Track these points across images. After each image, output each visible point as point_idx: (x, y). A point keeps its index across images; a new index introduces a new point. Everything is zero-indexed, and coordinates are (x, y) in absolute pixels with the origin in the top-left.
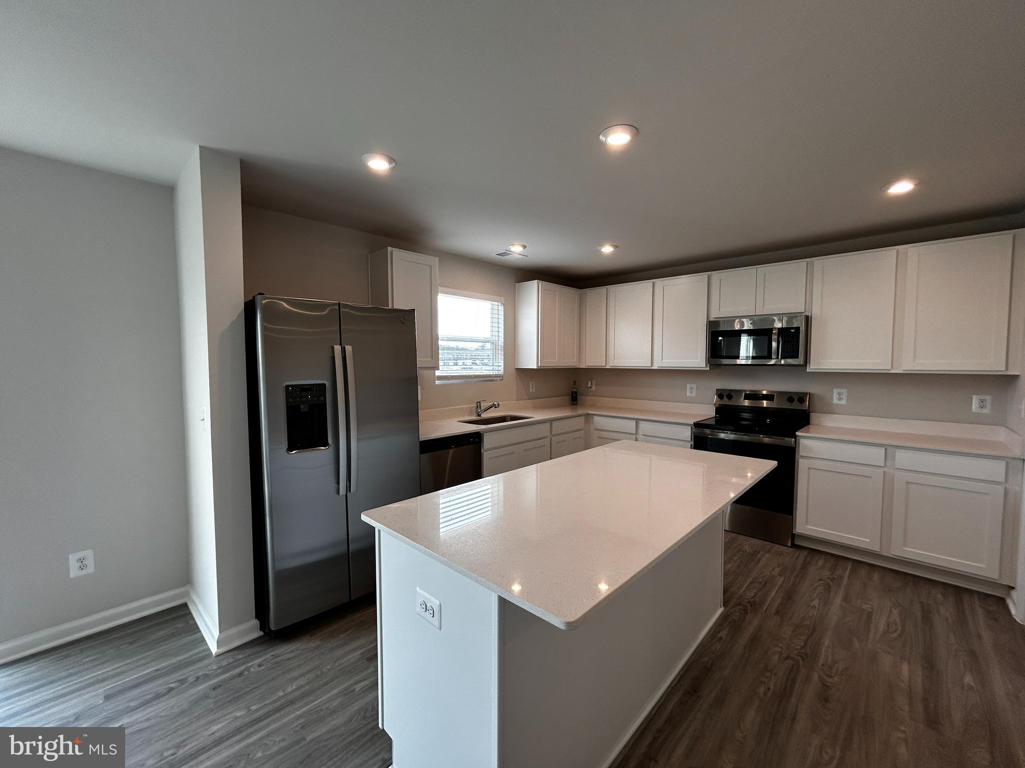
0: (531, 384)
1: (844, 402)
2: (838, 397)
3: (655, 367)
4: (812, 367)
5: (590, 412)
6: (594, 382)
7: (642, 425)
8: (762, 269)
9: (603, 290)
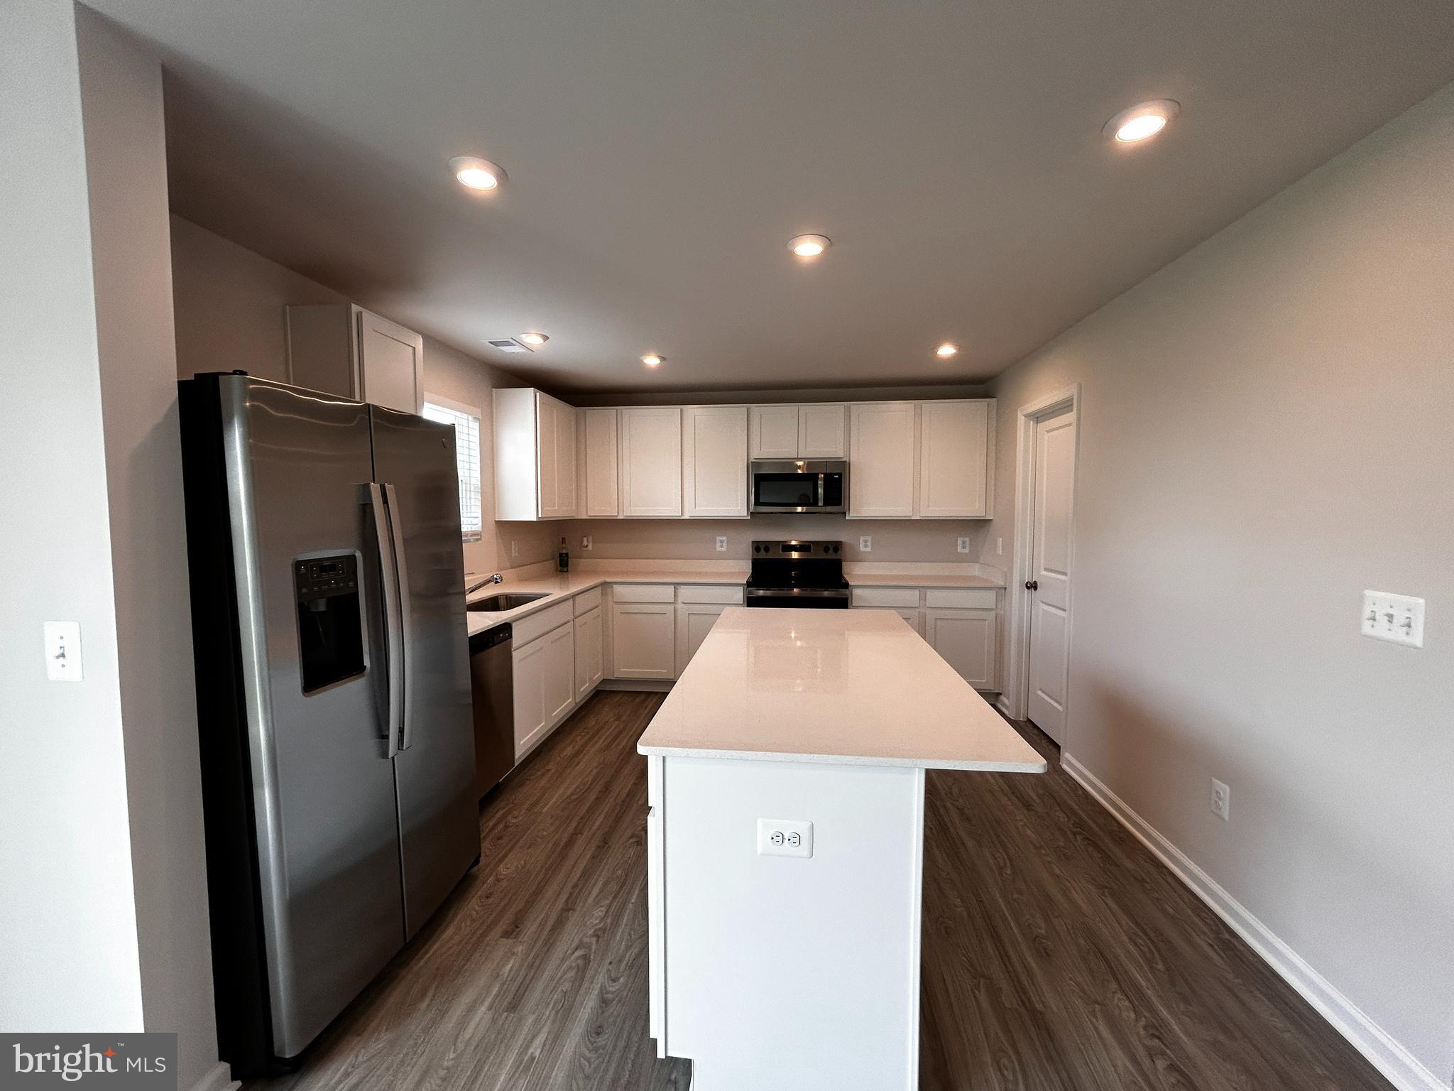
0: (513, 543)
1: (868, 549)
2: (864, 544)
3: (686, 517)
4: (852, 515)
5: (609, 580)
6: (591, 538)
7: (683, 591)
8: (806, 408)
9: (612, 412)
